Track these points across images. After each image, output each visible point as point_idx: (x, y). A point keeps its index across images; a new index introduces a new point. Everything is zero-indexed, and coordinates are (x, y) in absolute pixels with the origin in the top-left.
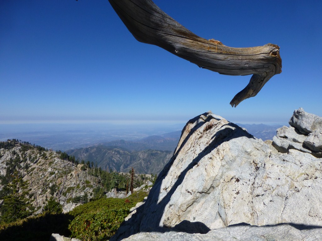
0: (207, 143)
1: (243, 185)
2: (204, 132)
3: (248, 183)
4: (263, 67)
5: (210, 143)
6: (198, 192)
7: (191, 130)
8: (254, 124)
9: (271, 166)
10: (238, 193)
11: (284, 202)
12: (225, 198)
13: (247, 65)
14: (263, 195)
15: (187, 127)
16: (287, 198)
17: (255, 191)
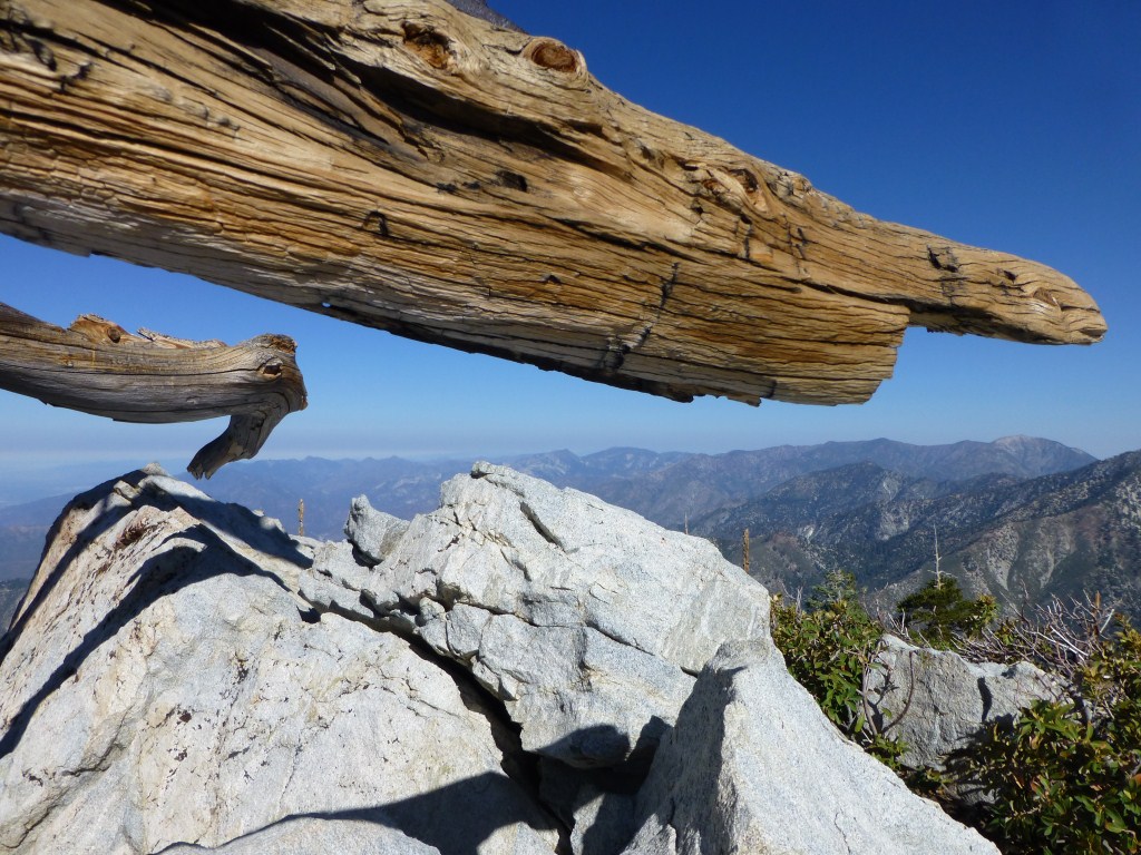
0: (114, 598)
1: (200, 727)
2: (116, 552)
3: (213, 722)
4: (245, 402)
5: (122, 597)
6: (65, 773)
7: (80, 535)
8: (370, 459)
9: (271, 667)
10: (183, 756)
11: (291, 763)
12: (144, 777)
13: (195, 401)
14: (246, 750)
15: (66, 522)
16: (299, 749)
17: (227, 743)
